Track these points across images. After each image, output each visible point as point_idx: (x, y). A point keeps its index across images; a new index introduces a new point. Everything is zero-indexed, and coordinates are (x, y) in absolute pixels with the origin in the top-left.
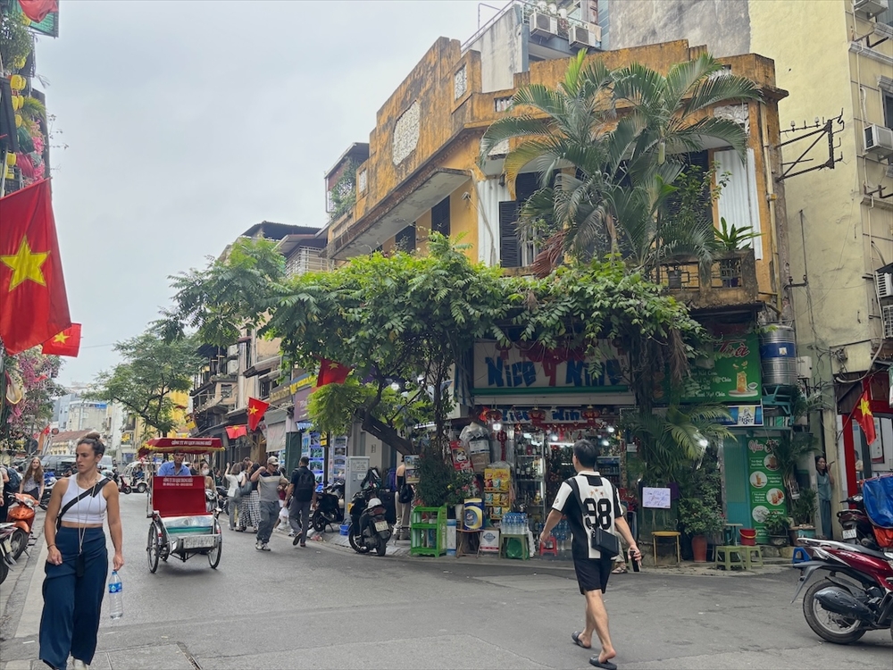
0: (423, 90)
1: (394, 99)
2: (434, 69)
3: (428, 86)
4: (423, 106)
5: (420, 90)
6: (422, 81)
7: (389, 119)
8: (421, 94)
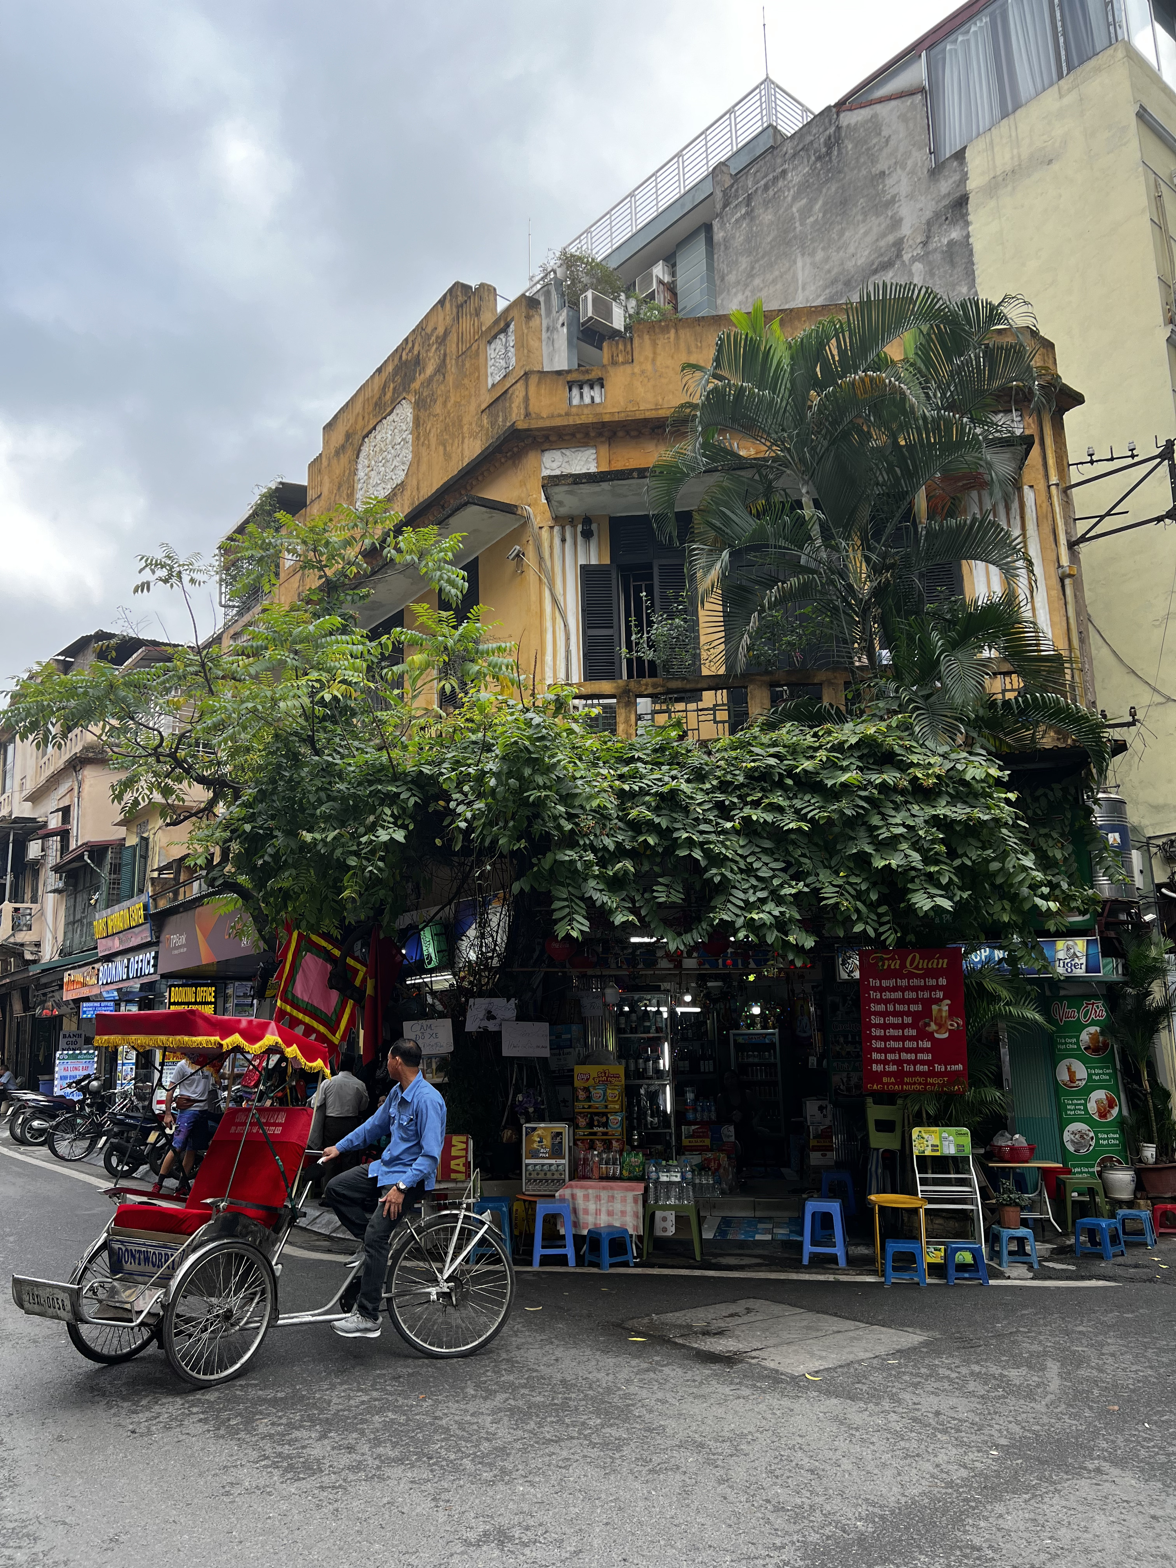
0: (420, 379)
1: (361, 399)
2: (442, 340)
3: (430, 370)
4: (420, 405)
5: (414, 379)
6: (418, 362)
7: (348, 436)
8: (416, 385)
